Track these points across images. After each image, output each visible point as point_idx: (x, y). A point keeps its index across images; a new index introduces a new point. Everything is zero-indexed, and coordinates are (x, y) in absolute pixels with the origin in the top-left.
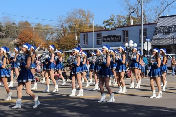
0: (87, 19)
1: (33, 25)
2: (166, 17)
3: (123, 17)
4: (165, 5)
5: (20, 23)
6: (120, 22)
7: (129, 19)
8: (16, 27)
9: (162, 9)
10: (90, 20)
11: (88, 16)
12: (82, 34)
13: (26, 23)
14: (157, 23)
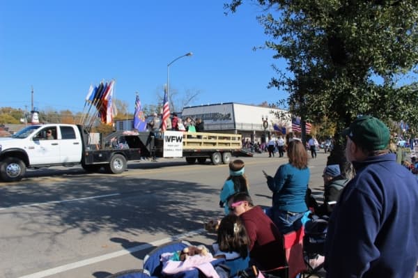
0: (123, 108)
1: (74, 114)
2: (189, 107)
3: (155, 107)
4: (190, 97)
5: (62, 112)
6: (152, 110)
7: (159, 108)
8: (59, 116)
9: (187, 100)
10: (126, 109)
11: (124, 105)
12: (118, 122)
13: (68, 112)
14: (181, 113)
